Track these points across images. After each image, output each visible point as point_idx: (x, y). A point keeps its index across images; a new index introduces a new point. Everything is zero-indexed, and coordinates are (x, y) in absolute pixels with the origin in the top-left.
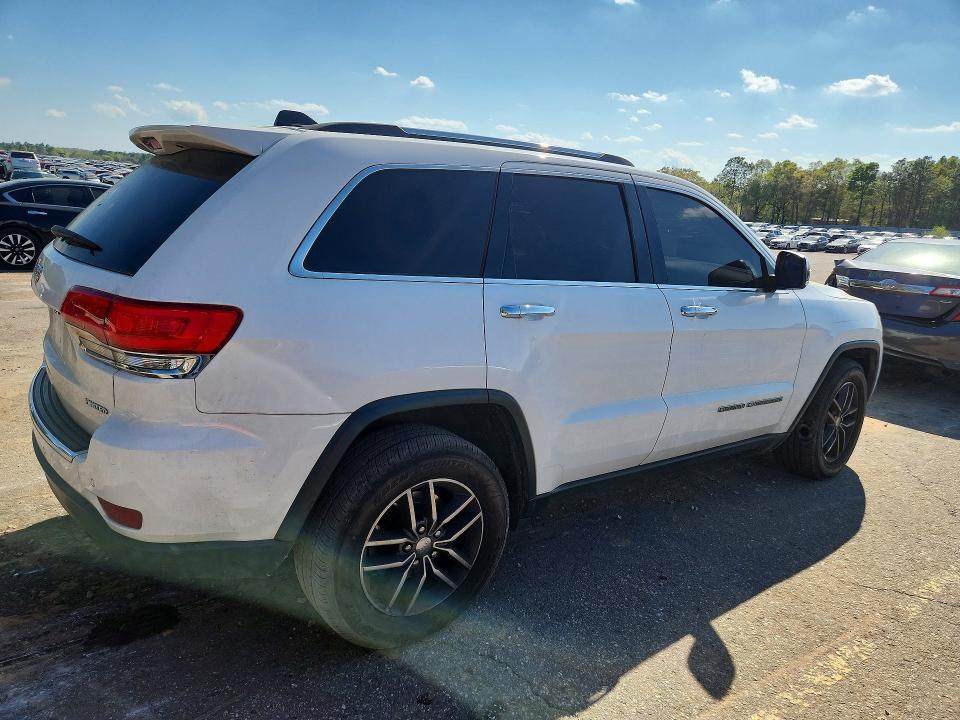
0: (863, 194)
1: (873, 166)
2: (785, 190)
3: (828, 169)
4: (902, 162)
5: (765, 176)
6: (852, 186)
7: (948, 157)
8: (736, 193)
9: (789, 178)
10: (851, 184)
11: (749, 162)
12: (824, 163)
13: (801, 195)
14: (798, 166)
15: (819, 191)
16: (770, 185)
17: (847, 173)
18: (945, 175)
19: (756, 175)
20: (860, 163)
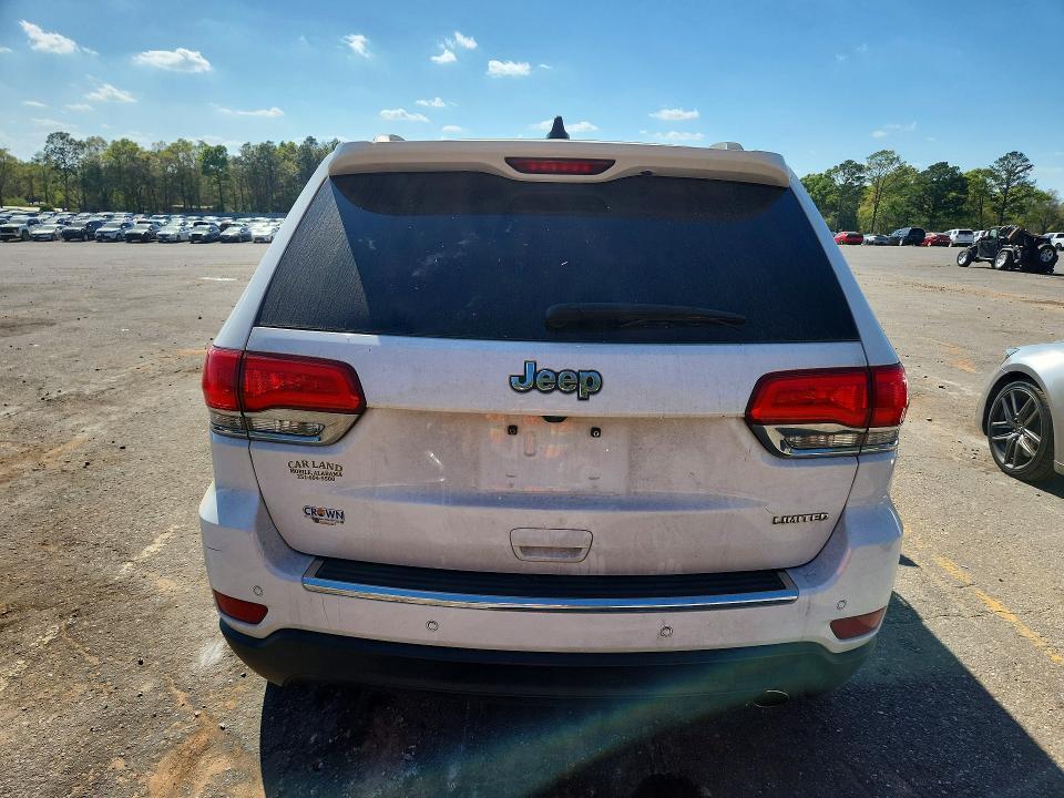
0: (219, 178)
1: (221, 149)
2: (131, 172)
3: (174, 149)
4: (247, 145)
5: (103, 156)
6: (206, 171)
7: (286, 142)
8: (71, 177)
9: (133, 159)
10: (204, 167)
11: (77, 139)
12: (168, 144)
13: (154, 179)
14: (139, 146)
15: (172, 175)
16: (111, 166)
17: (197, 155)
18: (289, 160)
19: (91, 154)
20: (206, 145)
